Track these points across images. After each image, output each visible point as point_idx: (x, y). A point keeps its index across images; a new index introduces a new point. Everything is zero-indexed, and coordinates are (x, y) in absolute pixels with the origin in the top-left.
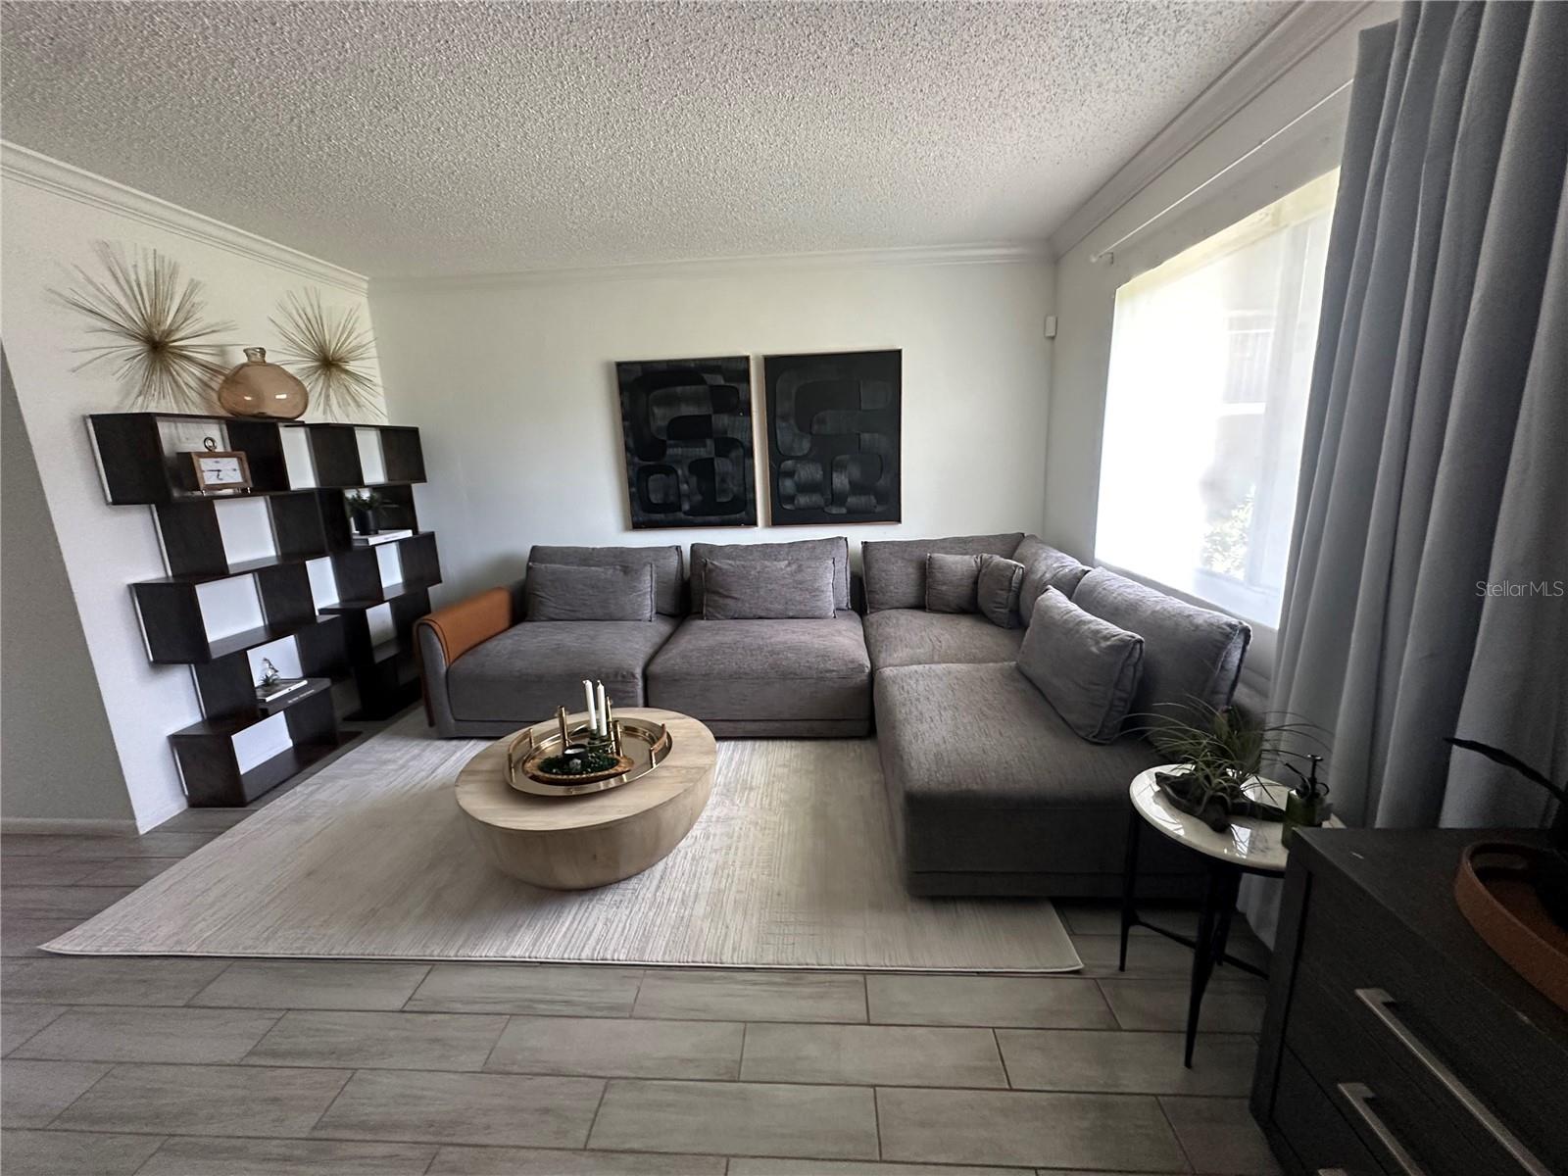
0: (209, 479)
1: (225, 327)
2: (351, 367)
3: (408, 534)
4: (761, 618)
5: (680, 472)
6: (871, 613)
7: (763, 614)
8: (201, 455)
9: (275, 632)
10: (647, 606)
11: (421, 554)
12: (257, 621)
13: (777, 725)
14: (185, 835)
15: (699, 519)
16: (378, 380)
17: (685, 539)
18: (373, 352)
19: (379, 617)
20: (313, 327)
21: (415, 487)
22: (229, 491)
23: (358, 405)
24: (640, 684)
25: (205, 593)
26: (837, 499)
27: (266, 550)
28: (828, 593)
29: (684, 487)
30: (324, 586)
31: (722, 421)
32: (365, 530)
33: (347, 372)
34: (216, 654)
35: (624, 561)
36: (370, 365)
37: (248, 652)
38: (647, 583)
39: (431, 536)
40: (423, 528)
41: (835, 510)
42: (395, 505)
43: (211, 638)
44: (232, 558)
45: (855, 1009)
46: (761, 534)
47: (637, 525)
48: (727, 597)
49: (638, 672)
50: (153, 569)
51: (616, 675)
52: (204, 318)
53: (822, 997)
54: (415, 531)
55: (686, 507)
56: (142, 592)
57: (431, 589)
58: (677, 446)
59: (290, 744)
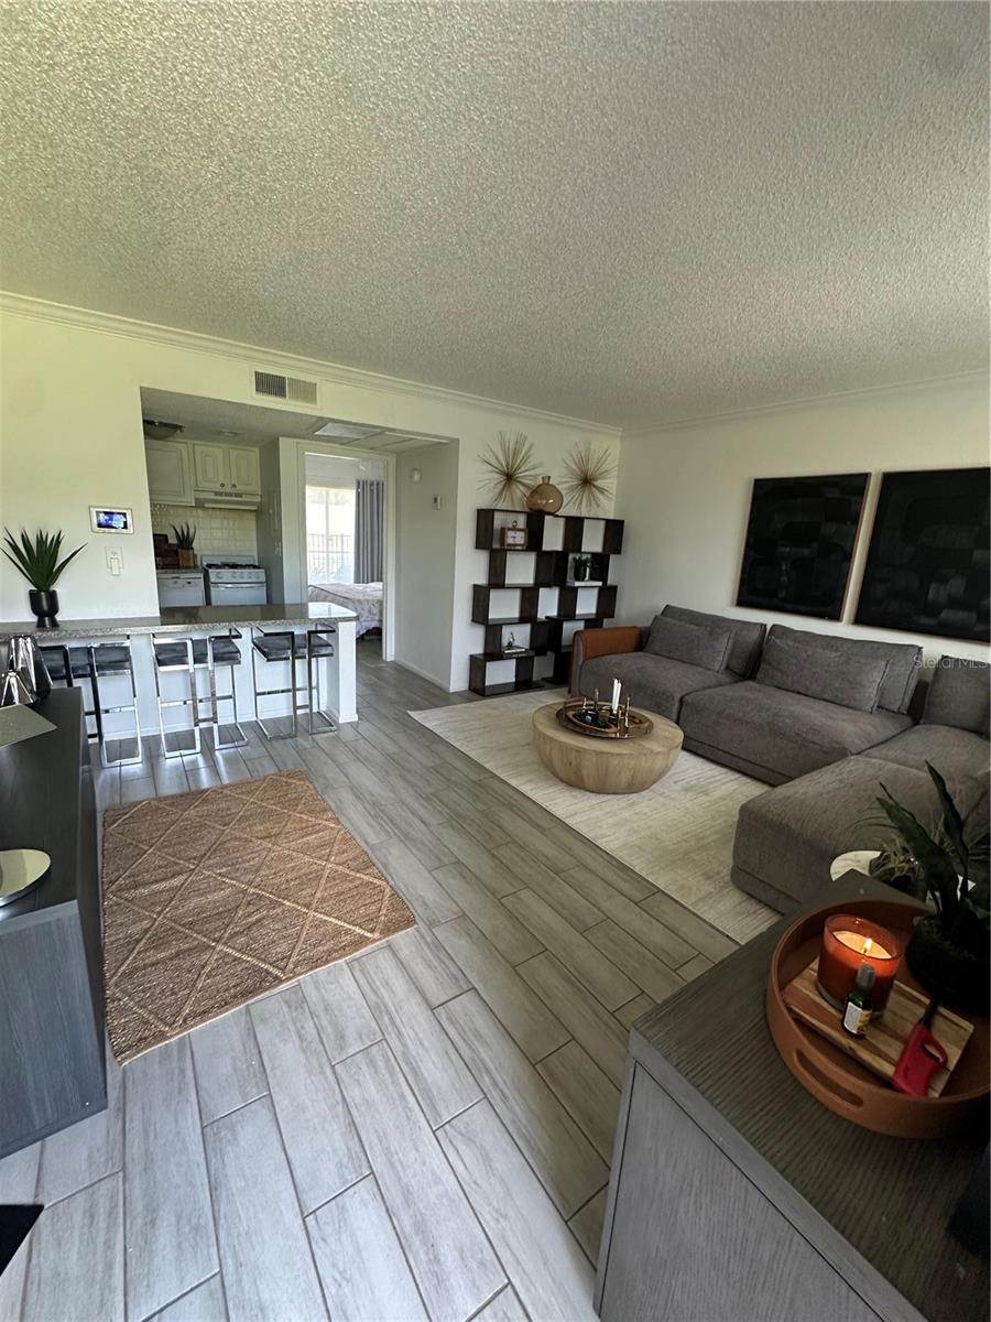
0: (510, 541)
1: (541, 465)
2: (597, 483)
3: (600, 584)
4: (799, 693)
5: (784, 567)
6: (924, 723)
7: (802, 691)
8: (509, 529)
9: (522, 620)
10: (719, 662)
11: (608, 597)
12: (516, 614)
13: (762, 770)
14: (462, 697)
15: (790, 607)
16: (614, 491)
17: (770, 619)
18: (615, 473)
19: (569, 628)
20: (583, 462)
21: (612, 557)
22: (520, 548)
23: (598, 506)
24: (677, 705)
25: (494, 595)
26: (933, 610)
27: (529, 580)
28: (870, 690)
29: (784, 579)
30: (548, 604)
31: (829, 529)
32: (579, 577)
33: (595, 486)
34: (490, 623)
35: (715, 624)
36: (609, 483)
37: (504, 627)
38: (723, 645)
39: (614, 589)
40: (609, 582)
41: (925, 621)
42: (599, 566)
43: (490, 617)
44: (508, 581)
45: (638, 896)
46: (844, 629)
47: (741, 602)
48: (778, 669)
49: (678, 696)
50: (482, 580)
51: (663, 694)
52: (532, 461)
53: (626, 881)
54: (605, 582)
55: (782, 595)
56: (476, 588)
57: (605, 620)
58: (786, 546)
59: (514, 680)
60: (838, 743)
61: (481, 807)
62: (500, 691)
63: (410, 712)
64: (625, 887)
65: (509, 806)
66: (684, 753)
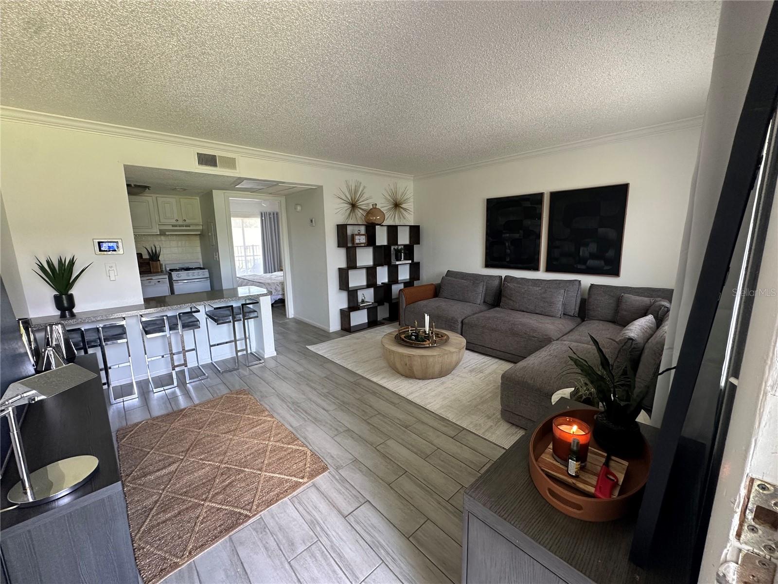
0: (357, 241)
1: (370, 198)
2: (403, 206)
3: (410, 262)
4: (523, 311)
5: (507, 244)
6: (587, 320)
7: (525, 310)
8: (356, 235)
9: (368, 286)
10: (480, 299)
11: (415, 269)
12: (364, 283)
13: (510, 355)
14: (337, 335)
15: (512, 265)
16: (412, 210)
17: (503, 273)
18: (412, 200)
19: (396, 288)
20: (394, 194)
21: (415, 246)
22: (363, 245)
23: (404, 218)
24: (460, 325)
25: (351, 273)
26: (584, 261)
27: (370, 263)
28: (559, 306)
29: (508, 251)
30: (382, 275)
31: (527, 222)
32: (398, 259)
33: (402, 208)
34: (350, 290)
35: (475, 279)
36: (409, 205)
37: (358, 290)
38: (481, 290)
39: (418, 264)
40: (415, 260)
41: (579, 266)
42: (409, 251)
43: (350, 286)
44: (359, 264)
45: (453, 433)
46: (541, 275)
47: (488, 265)
48: (510, 299)
49: (460, 320)
50: (343, 265)
51: (452, 320)
52: (365, 196)
53: (446, 426)
54: (413, 260)
55: (508, 260)
56: (340, 269)
57: (415, 282)
58: (507, 233)
59: (367, 321)
60: (546, 335)
61: (358, 396)
62: (360, 328)
63: (308, 347)
64: (444, 429)
65: (374, 393)
66: (468, 351)
